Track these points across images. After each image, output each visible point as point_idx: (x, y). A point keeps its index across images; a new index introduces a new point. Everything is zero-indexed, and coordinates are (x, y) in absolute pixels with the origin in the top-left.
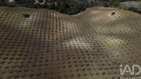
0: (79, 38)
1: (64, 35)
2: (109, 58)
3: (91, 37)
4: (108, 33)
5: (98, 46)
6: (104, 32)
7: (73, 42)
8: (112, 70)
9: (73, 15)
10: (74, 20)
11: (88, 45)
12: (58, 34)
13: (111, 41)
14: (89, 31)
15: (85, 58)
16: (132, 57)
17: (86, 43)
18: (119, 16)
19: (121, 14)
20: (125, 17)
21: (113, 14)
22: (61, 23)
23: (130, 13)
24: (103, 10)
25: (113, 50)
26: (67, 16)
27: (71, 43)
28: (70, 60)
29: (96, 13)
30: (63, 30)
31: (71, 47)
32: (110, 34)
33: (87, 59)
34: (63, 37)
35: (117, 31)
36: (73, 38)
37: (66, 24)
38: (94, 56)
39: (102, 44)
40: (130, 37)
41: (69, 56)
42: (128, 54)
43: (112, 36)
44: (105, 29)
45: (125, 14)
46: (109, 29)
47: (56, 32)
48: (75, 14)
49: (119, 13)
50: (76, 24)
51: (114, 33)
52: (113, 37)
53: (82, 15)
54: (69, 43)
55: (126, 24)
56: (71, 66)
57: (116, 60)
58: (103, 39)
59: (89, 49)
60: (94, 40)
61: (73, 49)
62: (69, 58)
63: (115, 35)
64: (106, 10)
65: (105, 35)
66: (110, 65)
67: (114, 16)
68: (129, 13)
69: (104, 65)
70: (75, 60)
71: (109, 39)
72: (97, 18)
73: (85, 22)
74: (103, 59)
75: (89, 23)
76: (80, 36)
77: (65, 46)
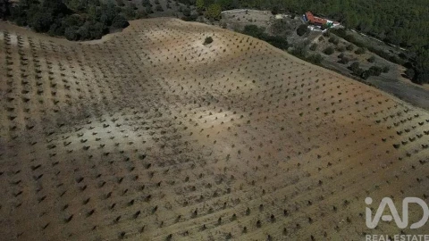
0: (115, 117)
1: (56, 111)
2: (206, 167)
3: (152, 111)
4: (199, 97)
5: (175, 137)
6: (188, 95)
7: (93, 131)
8: (216, 199)
9: (84, 40)
10: (92, 59)
11: (146, 137)
12: (34, 106)
13: (207, 117)
14: (144, 93)
15: (137, 177)
16: (259, 157)
17: (140, 132)
18: (224, 47)
19: (227, 42)
20: (239, 50)
21: (209, 41)
22: (43, 67)
23: (250, 42)
24: (180, 28)
25: (215, 142)
26: (63, 43)
27: (88, 135)
28: (86, 195)
29: (162, 39)
30: (54, 94)
31: (87, 148)
32: (204, 100)
33: (144, 180)
34: (54, 117)
35: (221, 89)
36: (93, 119)
37: (63, 72)
38: (166, 168)
39: (186, 128)
40: (253, 104)
41: (81, 179)
42: (250, 149)
43: (209, 104)
44: (189, 85)
45: (237, 43)
46: (202, 86)
47: (26, 100)
48: (93, 38)
49: (223, 39)
50: (98, 70)
51: (214, 95)
52: (211, 106)
53: (117, 42)
54: (79, 136)
55: (242, 70)
56: (92, 212)
57: (225, 169)
58: (186, 116)
59: (149, 149)
60: (160, 119)
61: (97, 154)
62: (85, 187)
63: (218, 101)
64: (188, 30)
65: (190, 102)
66: (209, 186)
67: (212, 49)
68: (245, 40)
69: (194, 189)
70: (106, 190)
71: (203, 114)
72: (165, 52)
73: (130, 65)
74: (189, 173)
75: (141, 68)
76: (117, 108)
77: (67, 147)
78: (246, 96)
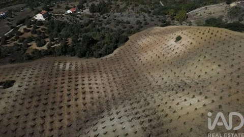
4: (175, 85)
6: (168, 84)
11: (137, 126)
17: (133, 122)
18: (191, 40)
19: (193, 36)
20: (202, 41)
23: (211, 32)
32: (179, 87)
35: (192, 76)
40: (221, 87)
43: (183, 90)
45: (201, 35)
46: (177, 75)
51: (187, 82)
52: (186, 92)
55: (208, 57)
58: (166, 103)
63: (190, 87)
67: (182, 44)
68: (207, 31)
71: (179, 100)
78: (214, 79)
